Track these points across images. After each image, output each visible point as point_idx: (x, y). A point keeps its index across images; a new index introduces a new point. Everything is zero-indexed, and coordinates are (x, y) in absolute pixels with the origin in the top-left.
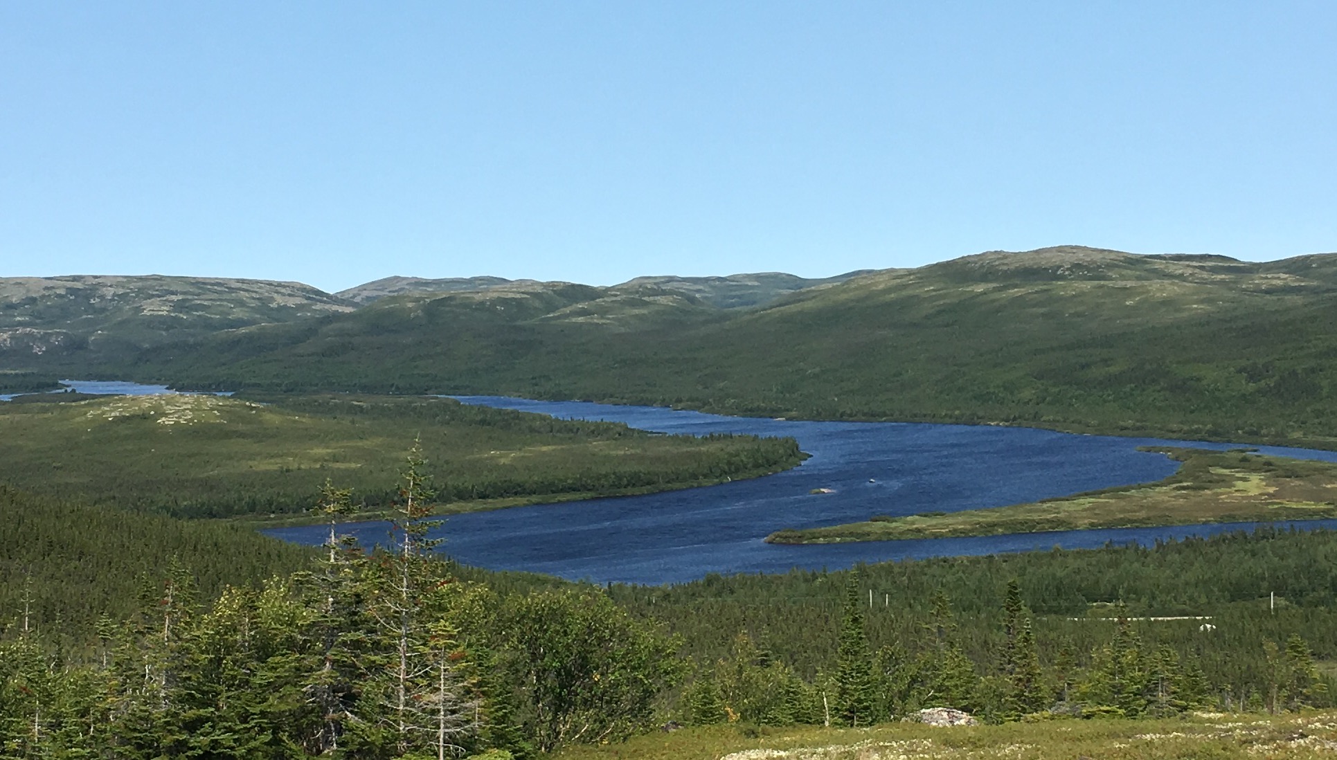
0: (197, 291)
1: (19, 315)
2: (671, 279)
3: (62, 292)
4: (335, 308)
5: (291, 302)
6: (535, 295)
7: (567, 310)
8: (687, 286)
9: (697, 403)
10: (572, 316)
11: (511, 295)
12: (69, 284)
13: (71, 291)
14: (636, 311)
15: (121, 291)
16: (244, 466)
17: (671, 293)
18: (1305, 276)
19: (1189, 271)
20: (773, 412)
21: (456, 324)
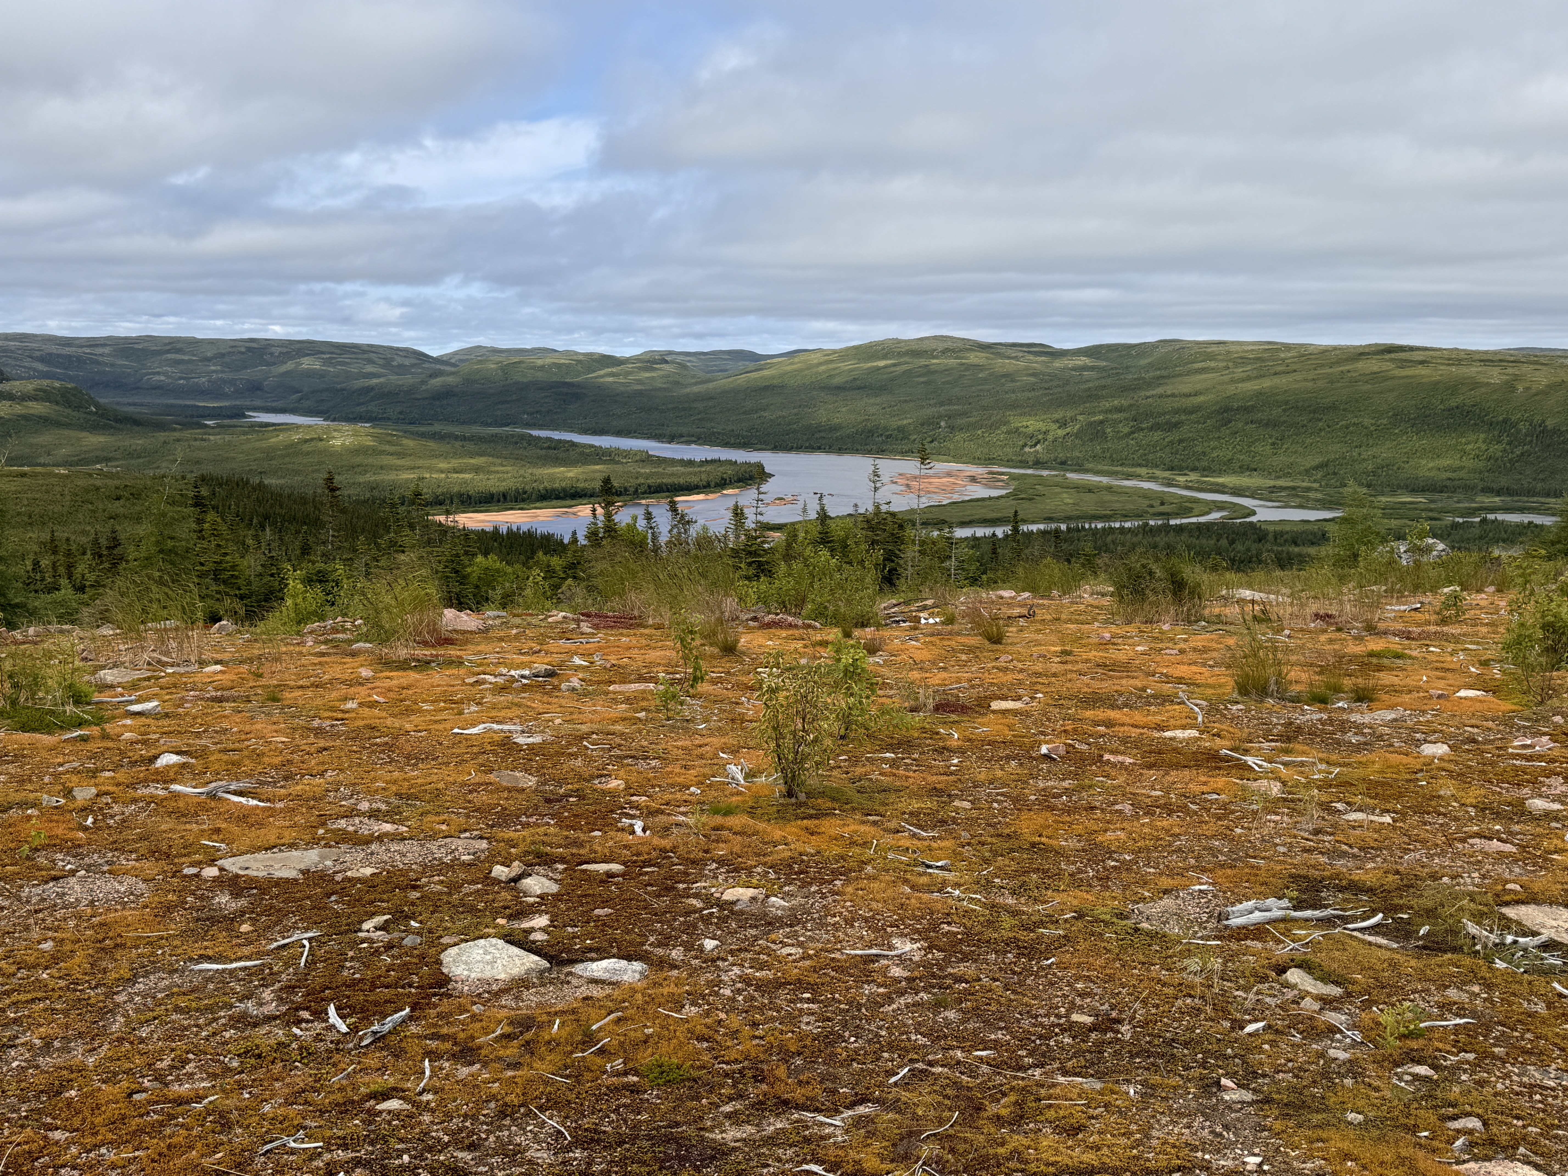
0: (339, 351)
1: (214, 365)
2: (670, 353)
3: (243, 350)
4: (438, 366)
5: (407, 362)
6: (579, 362)
7: (602, 372)
8: (682, 358)
9: (694, 439)
10: (604, 377)
11: (562, 361)
12: (248, 344)
13: (249, 349)
14: (647, 375)
15: (285, 350)
16: (392, 476)
17: (673, 362)
18: (1097, 358)
19: (1021, 354)
20: (745, 445)
21: (525, 380)
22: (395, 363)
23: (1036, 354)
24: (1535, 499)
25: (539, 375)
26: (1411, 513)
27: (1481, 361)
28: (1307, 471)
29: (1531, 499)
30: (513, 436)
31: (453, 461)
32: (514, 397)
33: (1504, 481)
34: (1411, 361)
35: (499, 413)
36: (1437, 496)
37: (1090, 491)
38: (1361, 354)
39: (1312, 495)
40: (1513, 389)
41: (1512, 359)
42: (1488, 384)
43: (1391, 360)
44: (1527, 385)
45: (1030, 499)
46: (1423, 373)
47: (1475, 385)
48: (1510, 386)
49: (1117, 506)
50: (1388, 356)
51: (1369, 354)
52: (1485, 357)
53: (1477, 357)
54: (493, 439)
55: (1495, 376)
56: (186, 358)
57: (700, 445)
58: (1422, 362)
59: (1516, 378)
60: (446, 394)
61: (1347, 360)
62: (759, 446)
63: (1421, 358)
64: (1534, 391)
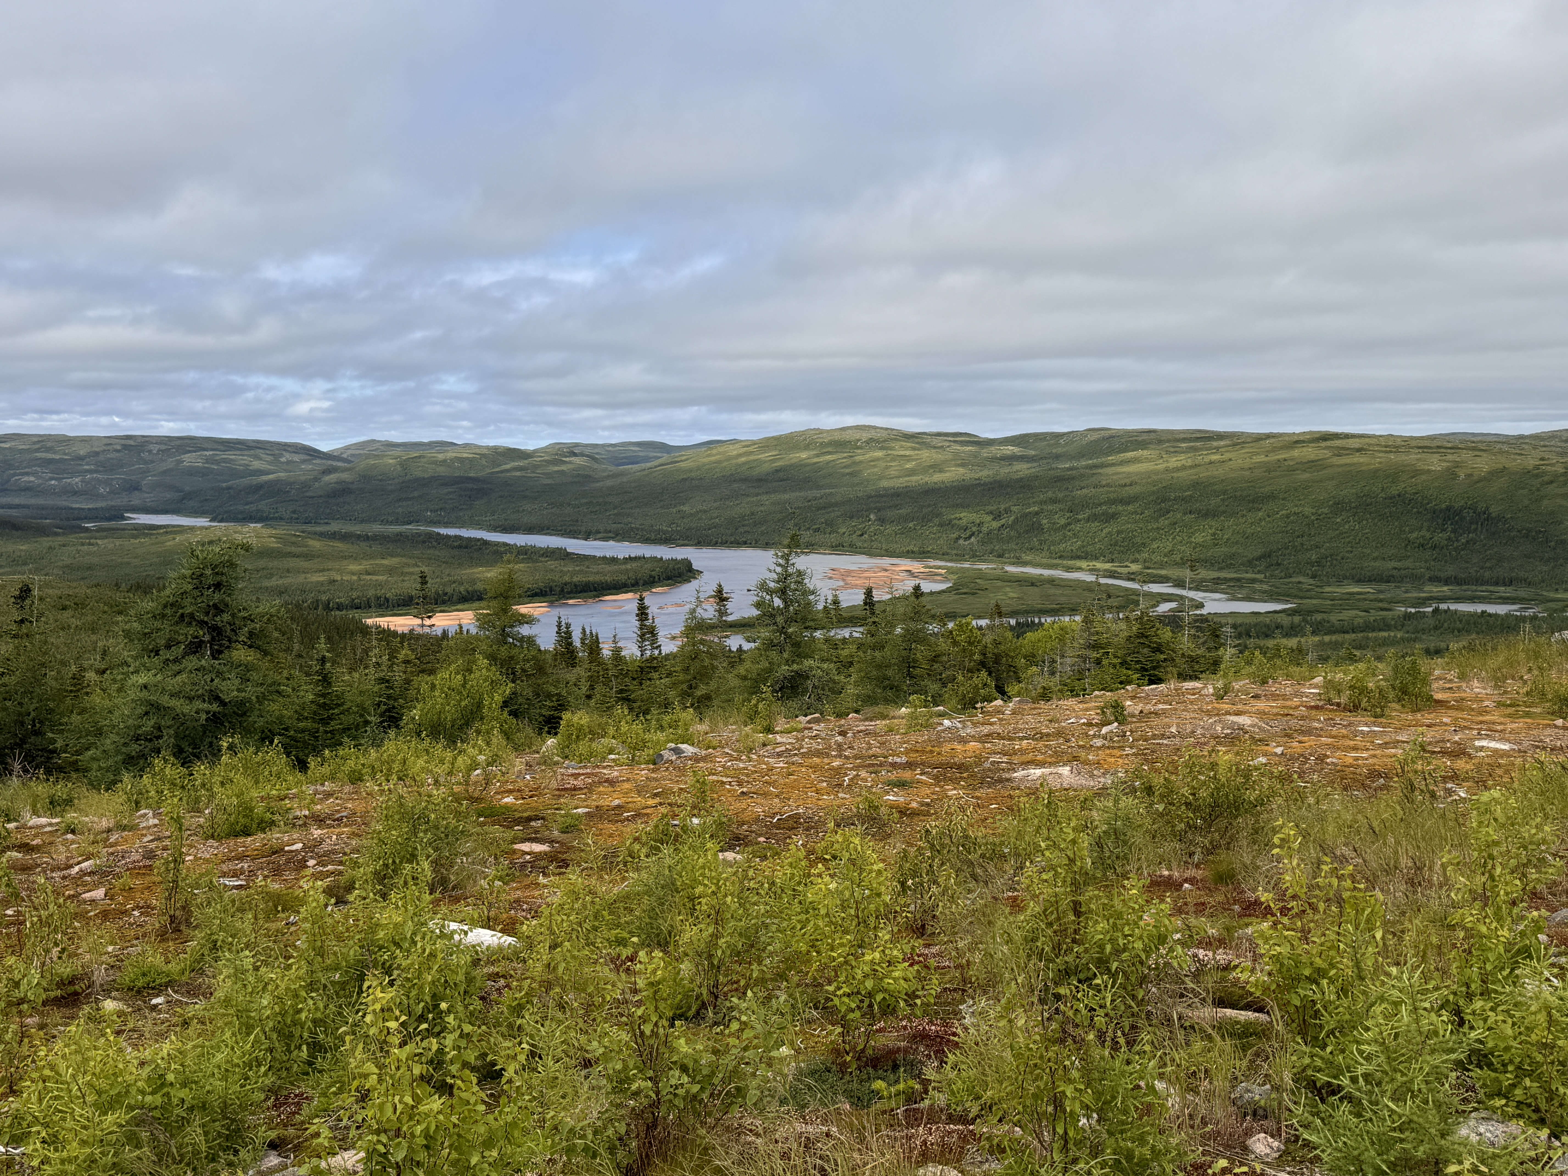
0: (222, 448)
1: (87, 464)
2: (577, 445)
4: (331, 462)
5: (297, 458)
6: (482, 455)
7: (508, 466)
8: (591, 450)
10: (511, 471)
11: (465, 455)
12: (123, 442)
13: (125, 447)
14: (556, 468)
17: (582, 455)
18: (1027, 447)
19: (947, 444)
20: (666, 540)
21: (426, 476)
22: (283, 460)
23: (963, 443)
24: (1484, 588)
25: (442, 470)
26: (1361, 604)
27: (1419, 448)
28: (1250, 562)
29: (1480, 588)
30: (419, 535)
31: (365, 562)
32: (416, 494)
33: (1450, 570)
34: (1348, 449)
35: (400, 510)
36: (1383, 586)
37: (1033, 584)
38: (1297, 442)
39: (1257, 586)
40: (1455, 476)
41: (1450, 445)
42: (1429, 471)
43: (1327, 448)
44: (1469, 472)
45: (974, 594)
46: (1361, 460)
47: (1416, 473)
48: (1451, 474)
49: (1063, 599)
50: (1324, 444)
51: (1303, 442)
52: (1422, 444)
53: (1414, 443)
54: (399, 539)
55: (1435, 464)
56: (57, 457)
57: (618, 541)
58: (1359, 450)
59: (1457, 465)
60: (342, 491)
61: (1281, 448)
62: (682, 542)
63: (1357, 446)
64: (1475, 478)
